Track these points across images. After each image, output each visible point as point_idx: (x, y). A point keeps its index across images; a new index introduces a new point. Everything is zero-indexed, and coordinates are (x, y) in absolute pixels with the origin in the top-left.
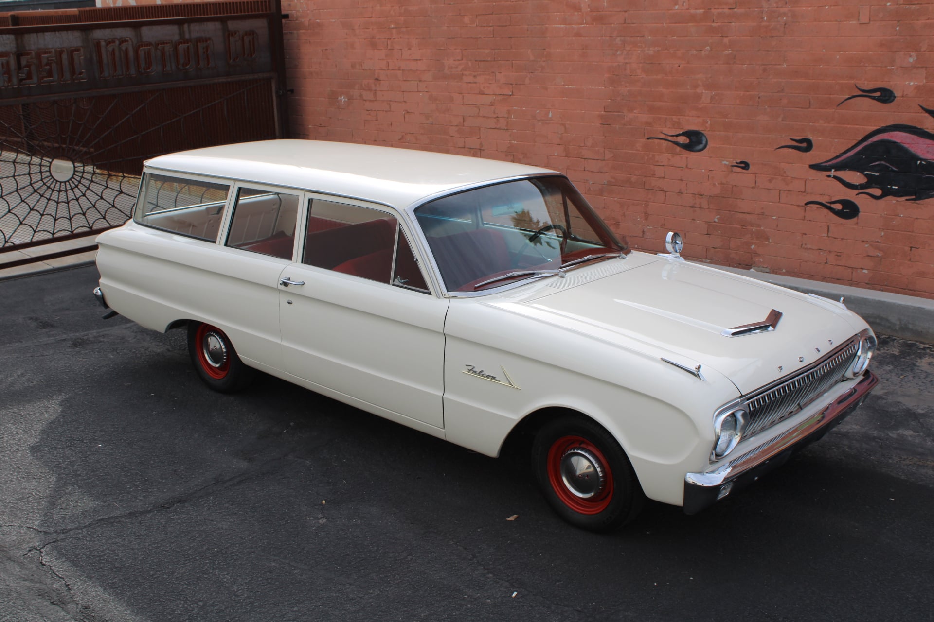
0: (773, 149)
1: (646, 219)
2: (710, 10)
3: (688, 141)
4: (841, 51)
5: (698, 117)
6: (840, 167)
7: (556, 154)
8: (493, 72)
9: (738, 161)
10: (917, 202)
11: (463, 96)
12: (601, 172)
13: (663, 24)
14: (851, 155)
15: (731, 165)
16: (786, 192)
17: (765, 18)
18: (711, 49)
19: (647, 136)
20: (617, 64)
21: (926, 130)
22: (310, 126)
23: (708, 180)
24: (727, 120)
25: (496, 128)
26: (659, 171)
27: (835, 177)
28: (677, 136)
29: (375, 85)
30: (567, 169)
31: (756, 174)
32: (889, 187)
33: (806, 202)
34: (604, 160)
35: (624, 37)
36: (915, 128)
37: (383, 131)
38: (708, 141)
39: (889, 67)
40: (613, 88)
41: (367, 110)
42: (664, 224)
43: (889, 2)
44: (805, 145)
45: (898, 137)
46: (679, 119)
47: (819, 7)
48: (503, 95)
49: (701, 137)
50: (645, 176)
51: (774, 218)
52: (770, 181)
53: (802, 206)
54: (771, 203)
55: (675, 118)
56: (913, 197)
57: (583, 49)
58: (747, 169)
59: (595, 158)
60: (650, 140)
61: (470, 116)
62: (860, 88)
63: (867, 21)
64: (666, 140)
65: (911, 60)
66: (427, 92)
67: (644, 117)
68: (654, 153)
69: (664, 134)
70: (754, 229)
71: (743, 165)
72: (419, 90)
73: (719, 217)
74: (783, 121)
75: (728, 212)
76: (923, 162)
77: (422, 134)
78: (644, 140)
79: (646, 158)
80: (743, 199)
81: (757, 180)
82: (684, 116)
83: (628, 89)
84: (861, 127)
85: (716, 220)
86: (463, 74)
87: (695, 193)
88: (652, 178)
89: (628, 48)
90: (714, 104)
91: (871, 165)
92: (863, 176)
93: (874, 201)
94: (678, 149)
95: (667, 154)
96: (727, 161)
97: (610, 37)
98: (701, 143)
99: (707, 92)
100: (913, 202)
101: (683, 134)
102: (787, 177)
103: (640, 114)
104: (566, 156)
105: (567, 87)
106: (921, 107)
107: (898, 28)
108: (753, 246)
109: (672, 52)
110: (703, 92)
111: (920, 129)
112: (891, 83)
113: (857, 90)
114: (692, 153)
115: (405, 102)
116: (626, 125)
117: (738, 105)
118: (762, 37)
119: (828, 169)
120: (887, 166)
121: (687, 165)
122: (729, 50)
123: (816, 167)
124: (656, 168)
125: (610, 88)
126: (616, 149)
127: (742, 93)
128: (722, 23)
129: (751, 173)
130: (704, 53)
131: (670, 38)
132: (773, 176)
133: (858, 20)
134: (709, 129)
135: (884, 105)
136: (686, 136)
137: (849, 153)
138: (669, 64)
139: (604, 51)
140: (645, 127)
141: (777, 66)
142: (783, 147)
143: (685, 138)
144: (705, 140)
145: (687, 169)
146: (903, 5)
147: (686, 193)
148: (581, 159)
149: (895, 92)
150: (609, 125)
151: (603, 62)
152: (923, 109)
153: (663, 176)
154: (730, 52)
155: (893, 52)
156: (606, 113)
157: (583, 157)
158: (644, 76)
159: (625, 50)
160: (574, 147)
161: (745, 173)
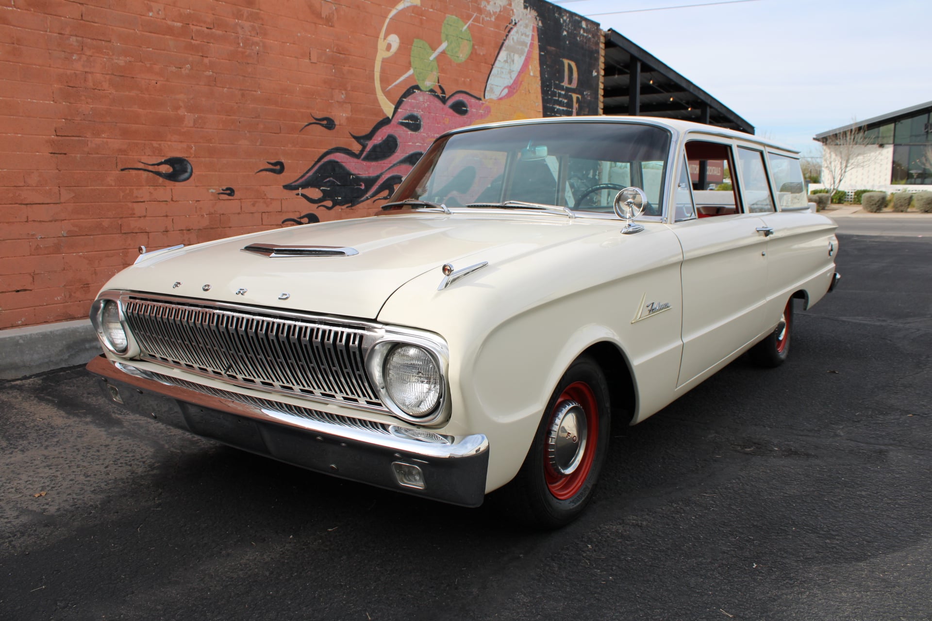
0: (254, 173)
2: (187, 25)
3: (171, 170)
4: (299, 84)
5: (181, 142)
6: (304, 186)
9: (224, 188)
10: (353, 208)
12: (56, 221)
13: (134, 30)
14: (311, 174)
15: (218, 192)
16: (267, 214)
17: (241, 45)
18: (192, 69)
19: (120, 167)
20: (73, 72)
21: (354, 151)
23: (196, 212)
24: (211, 145)
26: (139, 209)
27: (303, 195)
28: (159, 164)
31: (240, 200)
32: (336, 198)
33: (282, 220)
34: (60, 203)
35: (83, 37)
36: (348, 150)
38: (194, 169)
39: (330, 101)
40: (68, 104)
43: (328, 48)
44: (278, 168)
45: (339, 157)
47: (283, 42)
49: (186, 165)
50: (122, 218)
52: (254, 205)
53: (281, 224)
54: (255, 227)
55: (155, 144)
56: (350, 204)
58: (233, 195)
59: (49, 202)
60: (126, 172)
62: (315, 117)
63: (315, 61)
64: (145, 170)
65: (343, 97)
67: (117, 143)
68: (133, 187)
69: (142, 163)
71: (228, 192)
74: (260, 145)
76: (354, 177)
78: (117, 173)
79: (121, 194)
80: (230, 227)
81: (243, 205)
82: (165, 141)
83: (91, 106)
84: (316, 149)
87: (183, 228)
88: (130, 219)
89: (89, 53)
90: (197, 128)
91: (324, 181)
92: (320, 192)
93: (328, 211)
94: (161, 180)
95: (148, 187)
96: (213, 189)
97: (61, 34)
98: (185, 171)
99: (189, 114)
100: (350, 208)
101: (166, 162)
102: (267, 199)
103: (110, 138)
106: (350, 133)
107: (334, 71)
109: (148, 65)
110: (185, 115)
111: (351, 151)
112: (333, 114)
113: (312, 118)
114: (177, 184)
116: (92, 154)
117: (221, 129)
118: (239, 63)
119: (297, 188)
120: (334, 181)
121: (172, 198)
122: (209, 72)
123: (288, 187)
124: (135, 205)
125: (64, 103)
126: (78, 186)
127: (224, 117)
128: (201, 41)
129: (236, 199)
130: (185, 71)
131: (144, 49)
132: (256, 200)
133: (310, 59)
134: (193, 155)
135: (329, 131)
136: (170, 165)
137: (310, 172)
138: (145, 79)
139: (50, 51)
140: (118, 155)
141: (253, 92)
142: (262, 171)
143: (168, 166)
144: (190, 167)
145: (172, 202)
146: (336, 52)
147: (174, 231)
148: (20, 206)
149: (335, 121)
150: (65, 154)
151: (50, 67)
152: (351, 135)
153: (144, 214)
154: (211, 73)
155: (333, 89)
156: (60, 138)
157: (24, 203)
158: (114, 92)
159: (84, 54)
160: (6, 188)
161: (230, 200)
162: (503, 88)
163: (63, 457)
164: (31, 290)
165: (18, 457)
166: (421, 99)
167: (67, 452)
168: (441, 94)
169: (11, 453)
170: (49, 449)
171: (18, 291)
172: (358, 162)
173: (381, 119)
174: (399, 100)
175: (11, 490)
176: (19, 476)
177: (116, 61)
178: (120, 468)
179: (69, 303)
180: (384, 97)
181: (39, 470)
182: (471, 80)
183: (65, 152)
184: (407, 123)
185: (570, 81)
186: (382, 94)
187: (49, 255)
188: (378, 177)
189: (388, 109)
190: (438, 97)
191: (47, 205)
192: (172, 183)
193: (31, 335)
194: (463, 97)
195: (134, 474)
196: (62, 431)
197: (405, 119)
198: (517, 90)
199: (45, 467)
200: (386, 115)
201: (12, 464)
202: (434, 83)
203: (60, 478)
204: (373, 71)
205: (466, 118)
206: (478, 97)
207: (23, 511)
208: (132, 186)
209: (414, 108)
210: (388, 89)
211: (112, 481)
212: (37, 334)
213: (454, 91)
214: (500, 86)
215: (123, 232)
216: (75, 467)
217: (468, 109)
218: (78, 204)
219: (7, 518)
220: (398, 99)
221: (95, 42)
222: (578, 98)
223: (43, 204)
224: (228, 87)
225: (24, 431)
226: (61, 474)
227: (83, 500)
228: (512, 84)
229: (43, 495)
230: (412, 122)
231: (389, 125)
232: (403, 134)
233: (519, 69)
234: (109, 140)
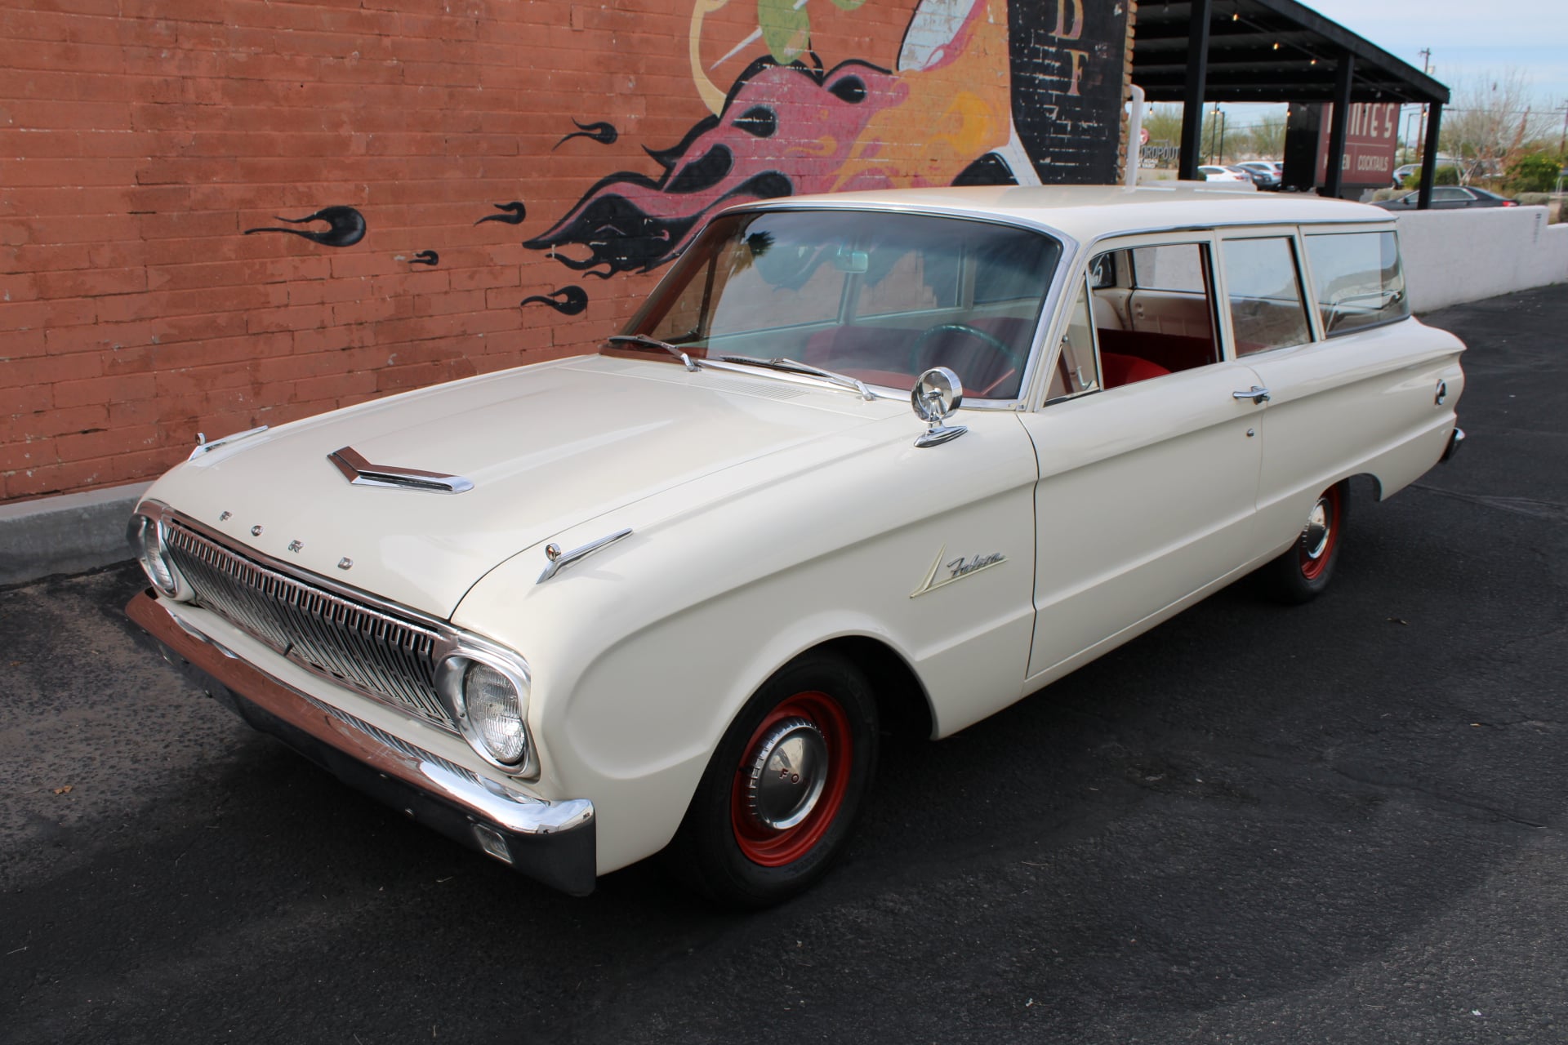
0: (471, 225)
1: (257, 394)
3: (329, 228)
4: (551, 69)
5: (346, 181)
6: (561, 241)
7: (7, 298)
9: (421, 252)
10: (647, 273)
12: (141, 320)
14: (573, 221)
15: (408, 260)
16: (496, 290)
17: (448, 9)
18: (362, 58)
19: (244, 228)
20: (162, 78)
21: (650, 178)
23: (373, 294)
24: (397, 182)
26: (277, 294)
27: (558, 257)
28: (308, 220)
30: (46, 328)
31: (447, 269)
32: (618, 258)
33: (521, 301)
34: (147, 292)
35: (176, 20)
36: (640, 176)
38: (367, 224)
39: (608, 95)
40: (156, 132)
42: (296, 395)
43: (603, 3)
44: (515, 213)
45: (624, 189)
46: (309, 188)
49: (354, 218)
50: (248, 310)
51: (480, 335)
52: (471, 277)
53: (519, 308)
55: (301, 187)
56: (643, 268)
57: (65, 41)
58: (435, 264)
59: (130, 291)
60: (254, 236)
62: (577, 122)
63: (581, 28)
64: (285, 231)
65: (631, 85)
67: (237, 190)
68: (265, 260)
69: (280, 219)
70: (452, 361)
71: (428, 258)
73: (394, 355)
74: (483, 177)
75: (410, 343)
76: (650, 221)
78: (239, 237)
79: (247, 271)
80: (431, 316)
81: (453, 278)
82: (319, 181)
83: (194, 133)
84: (582, 179)
85: (391, 362)
87: (350, 322)
88: (262, 310)
89: (187, 45)
90: (373, 155)
91: (597, 231)
92: (588, 249)
93: (602, 281)
94: (312, 245)
95: (290, 258)
96: (402, 255)
97: (141, 18)
98: (353, 228)
99: (359, 134)
100: (643, 274)
101: (321, 216)
102: (495, 266)
103: (227, 183)
104: (38, 299)
105: (22, 130)
106: (644, 147)
107: (614, 41)
109: (287, 58)
110: (351, 136)
111: (645, 177)
112: (612, 116)
113: (575, 126)
114: (340, 249)
116: (196, 210)
117: (413, 155)
118: (444, 41)
119: (547, 245)
120: (614, 230)
121: (331, 274)
122: (393, 60)
123: (533, 245)
124: (270, 288)
125: (149, 131)
126: (176, 263)
127: (419, 135)
128: (378, 10)
129: (441, 270)
130: (348, 63)
131: (280, 31)
132: (475, 269)
133: (571, 25)
134: (367, 202)
135: (605, 146)
136: (328, 220)
137: (571, 218)
138: (283, 81)
139: (125, 48)
140: (241, 209)
141: (470, 89)
142: (486, 219)
143: (324, 222)
144: (362, 222)
145: (332, 280)
146: (619, 9)
147: (335, 326)
148: (84, 299)
149: (616, 128)
150: (154, 213)
151: (125, 73)
152: (647, 150)
153: (285, 301)
154: (395, 62)
155: (612, 73)
156: (144, 188)
157: (90, 294)
158: (230, 105)
159: (179, 48)
160: (61, 272)
161: (431, 271)
162: (933, 49)
163: (110, 725)
164: (106, 430)
165: (51, 720)
166: (776, 79)
167: (119, 716)
168: (815, 67)
169: (41, 714)
170: (99, 708)
171: (86, 432)
172: (657, 196)
173: (701, 119)
174: (735, 84)
175: (27, 779)
176: (43, 755)
177: (234, 55)
178: (185, 749)
179: (166, 448)
180: (708, 81)
181: (72, 747)
182: (872, 40)
183: (152, 211)
184: (749, 123)
185: (1068, 28)
186: (704, 76)
187: (133, 375)
188: (694, 219)
189: (713, 99)
190: (808, 73)
191: (126, 296)
192: (332, 248)
193: (101, 506)
194: (855, 72)
195: (200, 762)
196: (123, 676)
197: (746, 116)
198: (962, 52)
199: (81, 741)
200: (709, 111)
201: (38, 733)
202: (801, 50)
203: (97, 763)
204: (687, 36)
205: (862, 107)
206: (886, 68)
207: (34, 818)
208: (264, 258)
209: (762, 95)
210: (715, 65)
211: (167, 772)
212: (109, 504)
213: (840, 62)
214: (929, 47)
215: (250, 332)
216: (123, 743)
217: (865, 91)
218: (177, 291)
219: (10, 828)
220: (733, 82)
221: (196, 27)
222: (1082, 58)
223: (120, 294)
224: (425, 83)
225: (69, 674)
226: (101, 755)
227: (119, 804)
228: (953, 41)
229: (67, 791)
230: (758, 121)
231: (716, 129)
232: (741, 143)
233: (966, 13)
234: (225, 186)
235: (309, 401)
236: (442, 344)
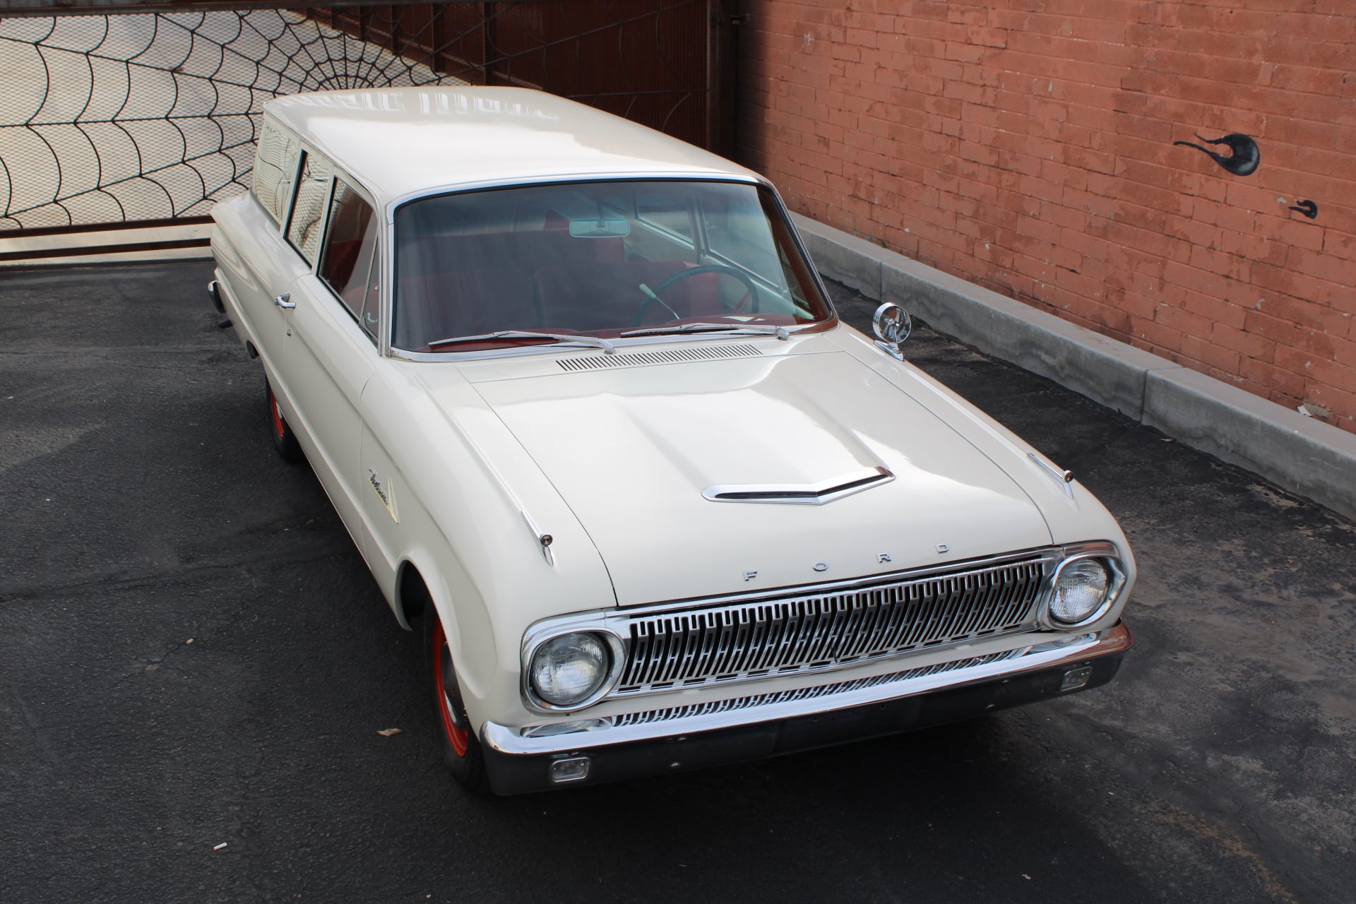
1: (1161, 289)
3: (1231, 154)
5: (1250, 110)
7: (1052, 158)
8: (985, 8)
9: (1302, 200)
11: (946, 46)
12: (1109, 197)
15: (1289, 206)
19: (1175, 139)
20: (1145, 2)
22: (771, 79)
23: (1254, 230)
24: (1292, 119)
25: (980, 105)
26: (1186, 205)
28: (1217, 142)
29: (846, 18)
30: (1065, 185)
31: (1325, 227)
34: (1114, 176)
37: (850, 95)
38: (1261, 157)
40: (1136, 47)
41: (835, 59)
42: (1186, 303)
48: (995, 47)
49: (1252, 149)
50: (1167, 212)
51: (1346, 315)
52: (1345, 243)
54: (1343, 287)
55: (1216, 109)
58: (1313, 217)
59: (1102, 172)
60: (1178, 147)
61: (951, 80)
64: (1200, 148)
66: (904, 34)
67: (1174, 104)
68: (1182, 171)
69: (1199, 137)
70: (1313, 331)
71: (1307, 208)
72: (896, 32)
73: (1263, 300)
75: (1278, 294)
77: (893, 104)
78: (1171, 146)
79: (1170, 178)
80: (1302, 273)
81: (1325, 238)
82: (1230, 106)
83: (1156, 50)
85: (1259, 306)
86: (948, 8)
87: (1234, 252)
88: (1175, 216)
90: (1275, 87)
94: (1216, 167)
95: (1201, 175)
96: (1284, 198)
98: (1249, 159)
99: (1266, 63)
101: (1226, 140)
103: (1169, 96)
104: (1064, 163)
105: (1075, 39)
108: (1308, 364)
110: (1260, 65)
114: (1236, 177)
115: (878, 49)
116: (1148, 116)
117: (1310, 93)
121: (1225, 199)
124: (1183, 198)
126: (1131, 158)
127: (1320, 70)
129: (1318, 226)
132: (1350, 236)
134: (1262, 135)
136: (1230, 145)
138: (1218, 7)
140: (1174, 121)
143: (1227, 147)
144: (1257, 154)
147: (1221, 251)
148: (1082, 170)
150: (1125, 113)
153: (1190, 214)
156: (1123, 91)
157: (1087, 168)
158: (1180, 27)
160: (1076, 147)
161: (1310, 224)
164: (1079, 274)
171: (1070, 271)
179: (1105, 305)
187: (1098, 238)
191: (1102, 176)
192: (1230, 174)
208: (1183, 169)
215: (1166, 232)
218: (1129, 181)
224: (1333, 12)
234: (1167, 99)
235: (1193, 313)
236: (1306, 307)
